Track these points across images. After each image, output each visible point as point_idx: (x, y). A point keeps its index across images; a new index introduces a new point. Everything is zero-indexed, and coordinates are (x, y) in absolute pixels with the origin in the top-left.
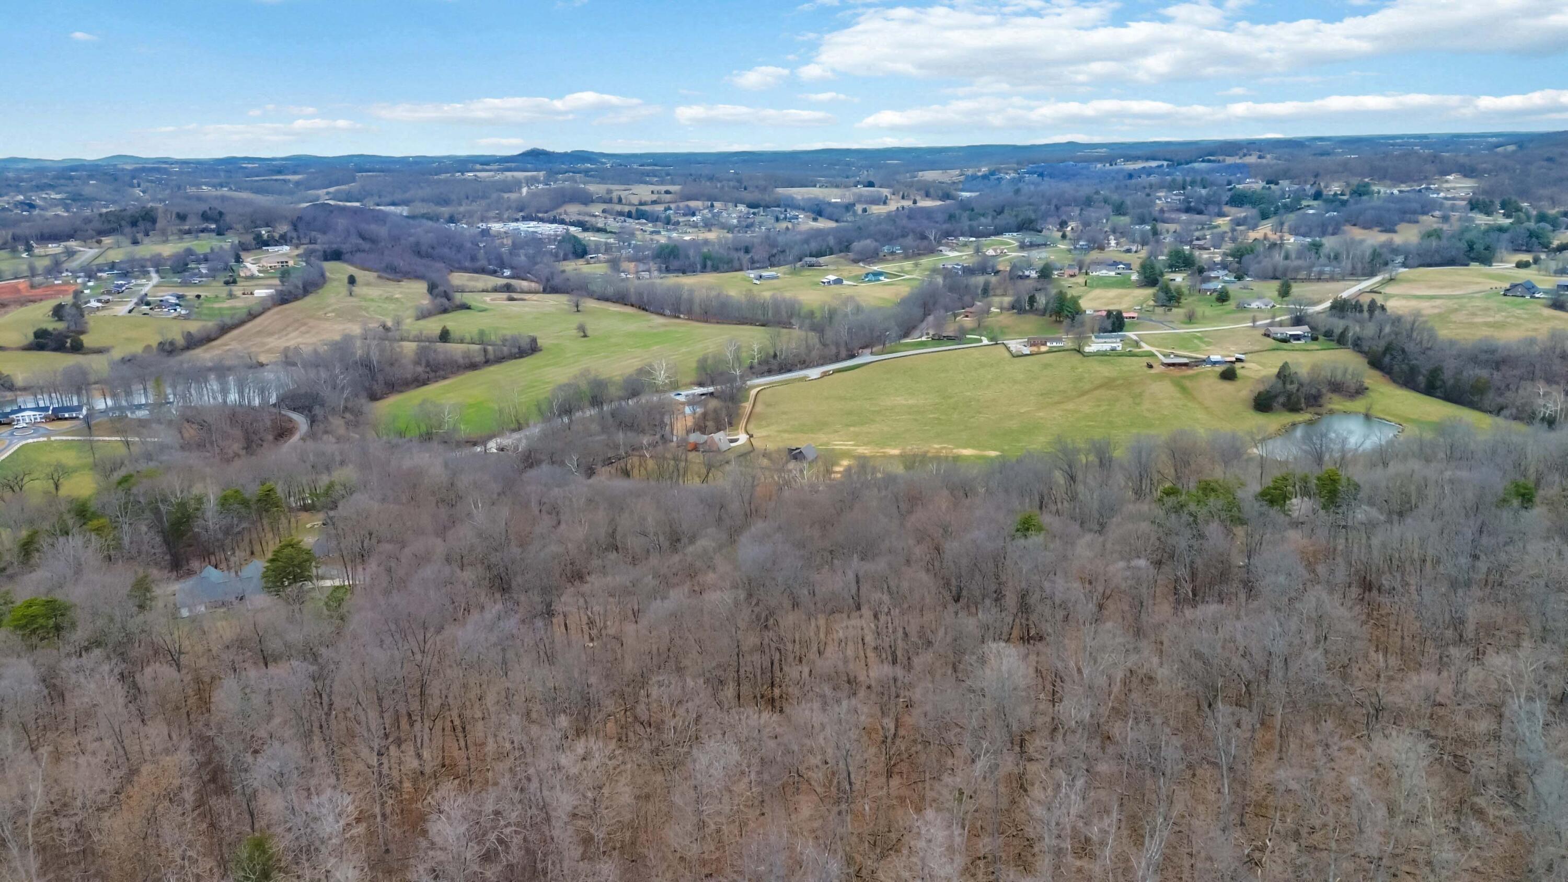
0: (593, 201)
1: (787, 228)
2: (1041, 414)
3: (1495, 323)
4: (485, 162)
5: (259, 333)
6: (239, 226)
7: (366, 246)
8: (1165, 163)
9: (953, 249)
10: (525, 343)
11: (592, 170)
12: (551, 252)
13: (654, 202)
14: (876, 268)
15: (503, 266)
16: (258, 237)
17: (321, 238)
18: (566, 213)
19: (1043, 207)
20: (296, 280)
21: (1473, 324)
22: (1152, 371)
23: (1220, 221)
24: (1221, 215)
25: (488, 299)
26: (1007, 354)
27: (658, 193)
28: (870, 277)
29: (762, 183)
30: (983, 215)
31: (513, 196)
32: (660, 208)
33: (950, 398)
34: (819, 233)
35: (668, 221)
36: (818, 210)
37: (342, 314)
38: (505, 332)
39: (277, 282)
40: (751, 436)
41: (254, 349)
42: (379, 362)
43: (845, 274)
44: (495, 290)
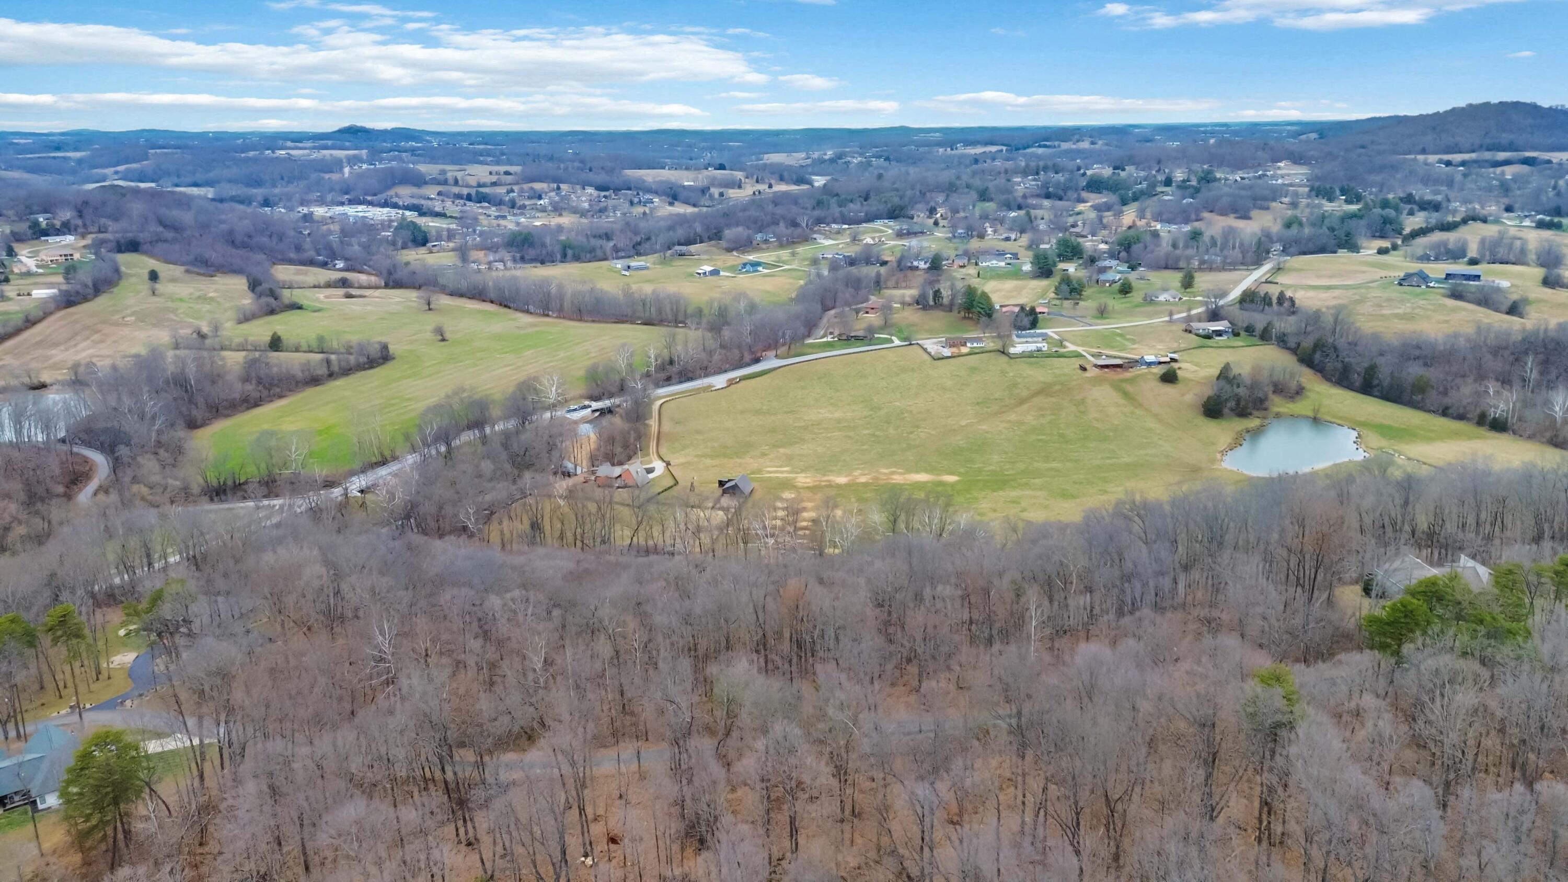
0: (426, 183)
1: (644, 213)
2: (984, 427)
3: (1405, 314)
4: (298, 138)
5: (39, 344)
6: (11, 213)
7: (169, 235)
8: (1004, 148)
9: (827, 237)
10: (374, 351)
11: (419, 149)
12: (386, 239)
13: (494, 184)
14: (752, 257)
15: (334, 256)
16: (36, 224)
17: (112, 226)
18: (397, 195)
19: (909, 193)
20: (84, 277)
21: (1383, 316)
22: (1088, 374)
23: (1081, 207)
24: (1081, 200)
25: (321, 296)
26: (926, 357)
27: (497, 173)
28: (748, 267)
29: (609, 164)
30: (851, 201)
31: (335, 177)
32: (501, 190)
33: (880, 409)
34: (682, 220)
35: (513, 204)
36: (673, 194)
37: (143, 318)
38: (348, 337)
39: (60, 279)
40: (668, 464)
41: (33, 365)
42: (198, 381)
43: (719, 264)
44: (329, 285)
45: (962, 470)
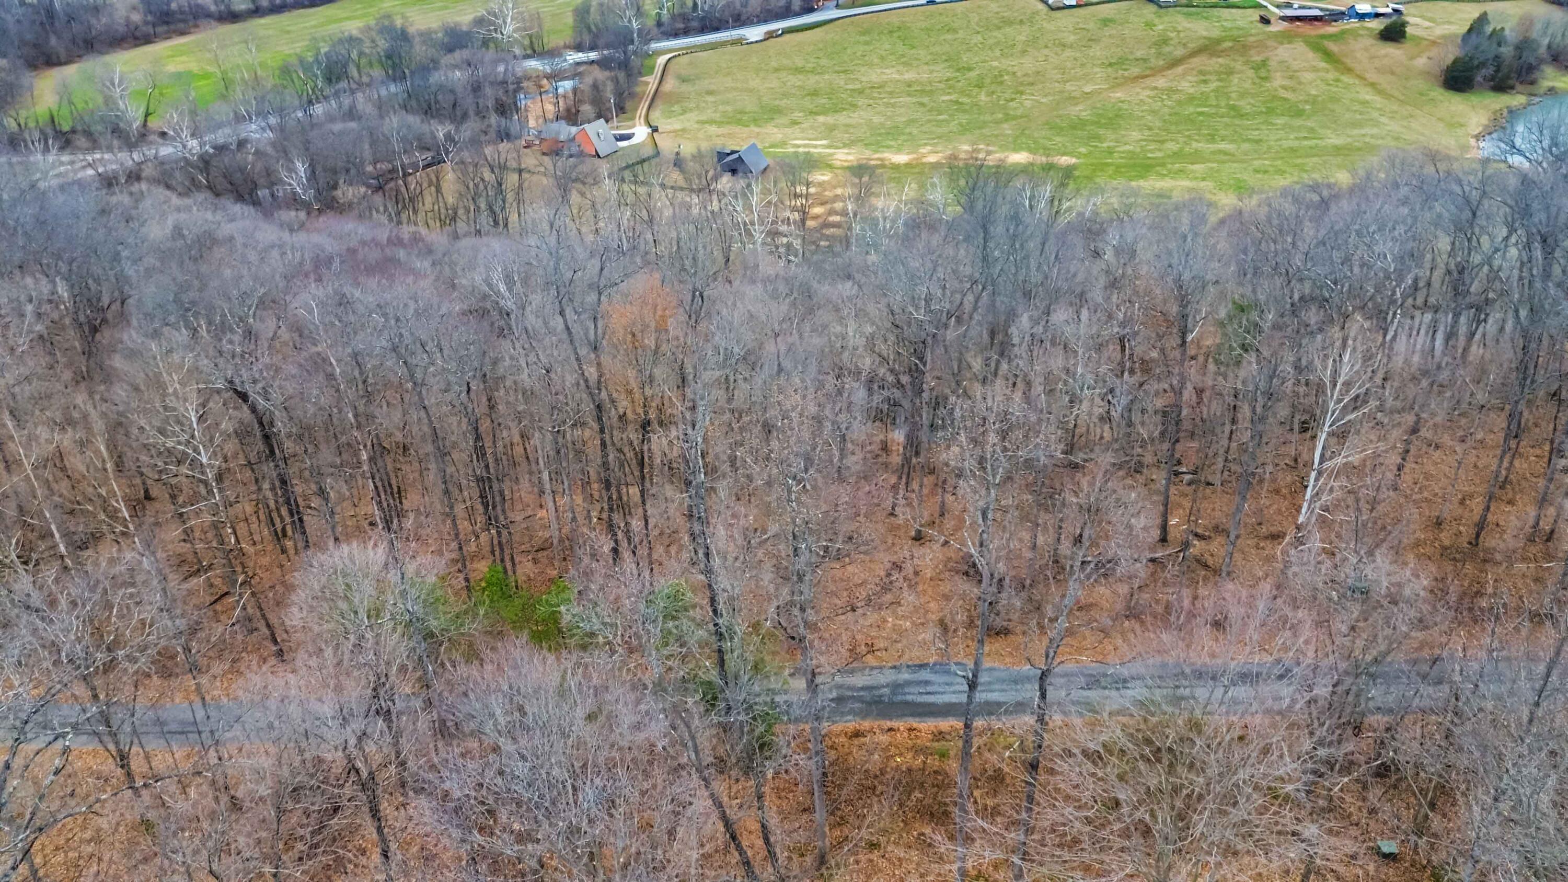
2: (1118, 95)
22: (1272, 28)
33: (970, 69)
40: (655, 130)
45: (1083, 150)
